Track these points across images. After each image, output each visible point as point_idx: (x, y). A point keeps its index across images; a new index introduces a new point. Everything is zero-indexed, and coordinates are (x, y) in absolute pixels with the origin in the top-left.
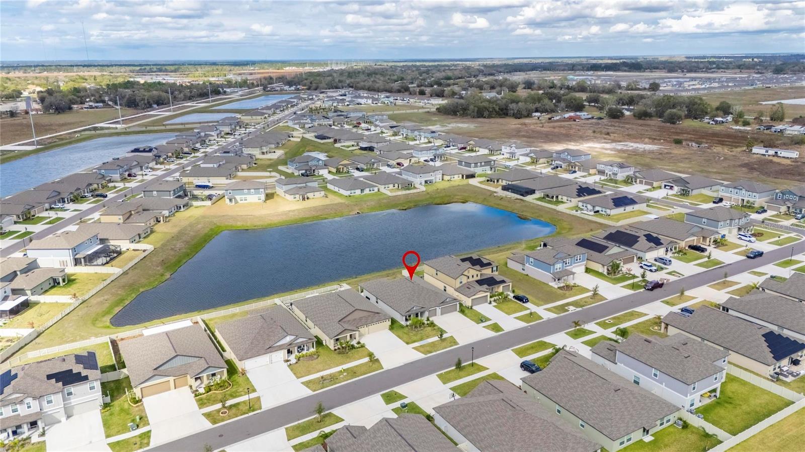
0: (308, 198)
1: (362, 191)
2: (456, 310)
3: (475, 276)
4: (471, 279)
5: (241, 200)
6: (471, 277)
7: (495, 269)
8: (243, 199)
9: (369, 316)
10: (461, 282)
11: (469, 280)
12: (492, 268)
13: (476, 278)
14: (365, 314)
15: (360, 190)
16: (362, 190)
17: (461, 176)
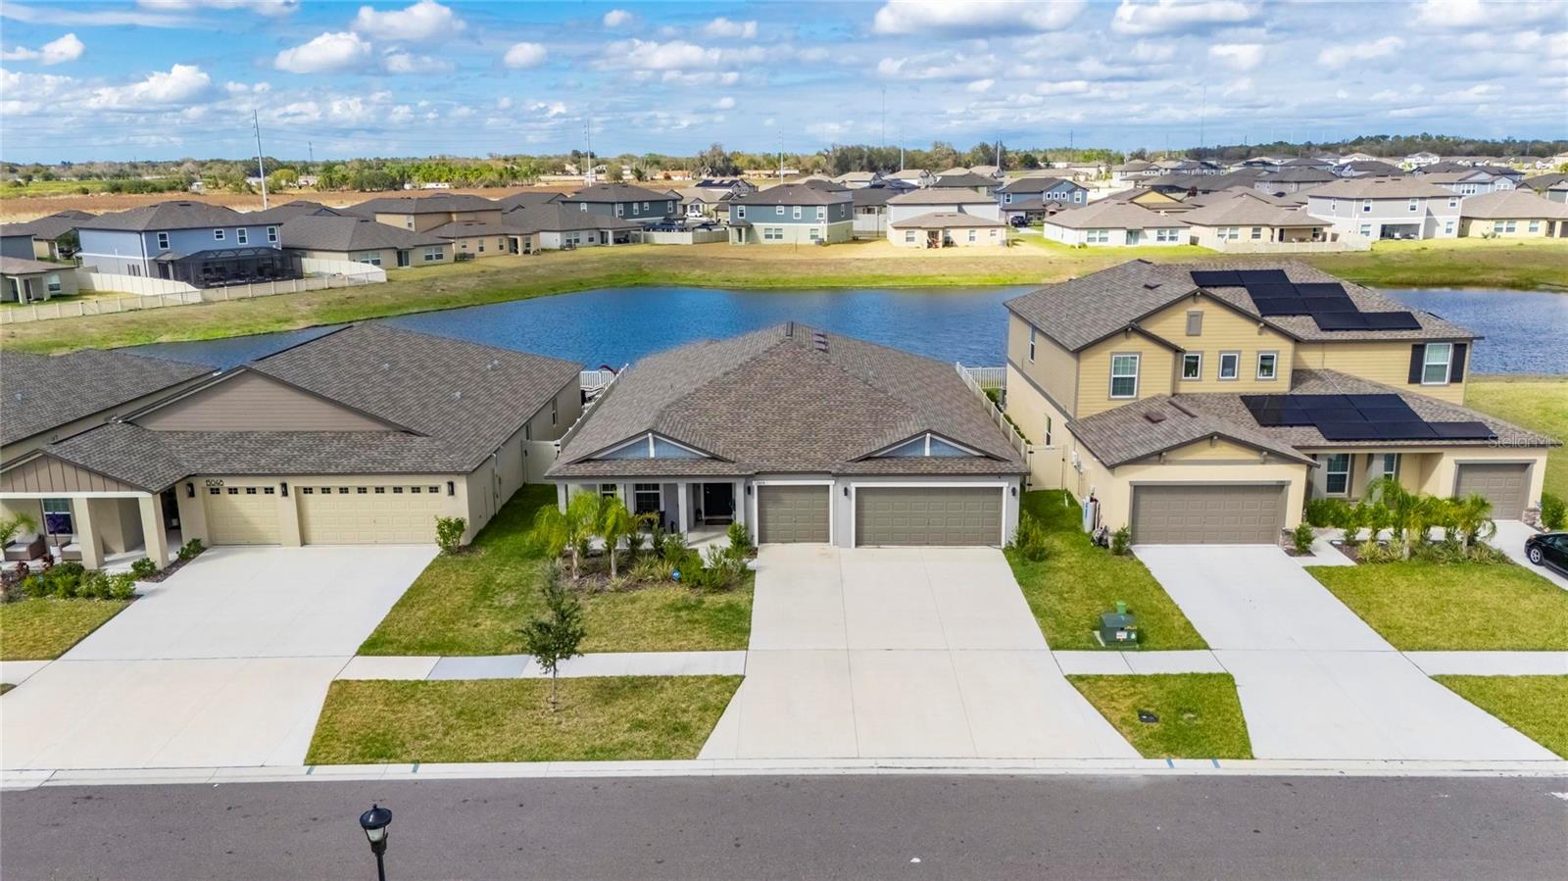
0: (948, 243)
1: (1133, 234)
2: (992, 539)
3: (1248, 365)
4: (1209, 382)
5: (767, 237)
6: (1210, 366)
7: (1439, 357)
8: (773, 233)
9: (339, 435)
10: (1122, 386)
11: (1187, 386)
12: (1418, 350)
13: (1249, 381)
14: (324, 418)
15: (1123, 233)
16: (1130, 233)
17: (1543, 226)
